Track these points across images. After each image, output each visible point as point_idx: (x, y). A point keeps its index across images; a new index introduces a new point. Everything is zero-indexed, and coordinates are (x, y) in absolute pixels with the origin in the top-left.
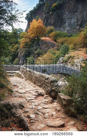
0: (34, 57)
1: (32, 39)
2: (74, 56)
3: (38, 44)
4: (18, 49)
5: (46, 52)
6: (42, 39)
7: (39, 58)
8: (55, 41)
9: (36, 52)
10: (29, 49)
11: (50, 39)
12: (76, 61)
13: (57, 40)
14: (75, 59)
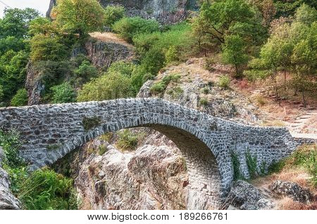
0: (72, 83)
1: (65, 36)
2: (179, 77)
3: (83, 49)
4: (26, 64)
5: (105, 70)
6: (95, 36)
7: (88, 85)
8: (130, 41)
9: (77, 71)
10: (56, 63)
11: (115, 38)
12: (184, 87)
13: (134, 40)
14: (181, 83)
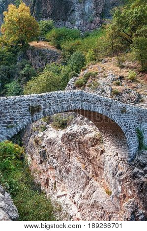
0: (19, 81)
1: (12, 46)
2: (97, 73)
3: (25, 56)
6: (33, 45)
7: (30, 83)
9: (22, 72)
10: (7, 67)
14: (98, 78)
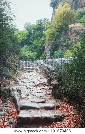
1: (59, 29)
3: (66, 34)
6: (72, 27)
9: (64, 44)
11: (81, 26)
